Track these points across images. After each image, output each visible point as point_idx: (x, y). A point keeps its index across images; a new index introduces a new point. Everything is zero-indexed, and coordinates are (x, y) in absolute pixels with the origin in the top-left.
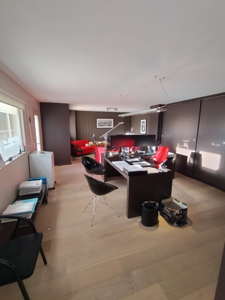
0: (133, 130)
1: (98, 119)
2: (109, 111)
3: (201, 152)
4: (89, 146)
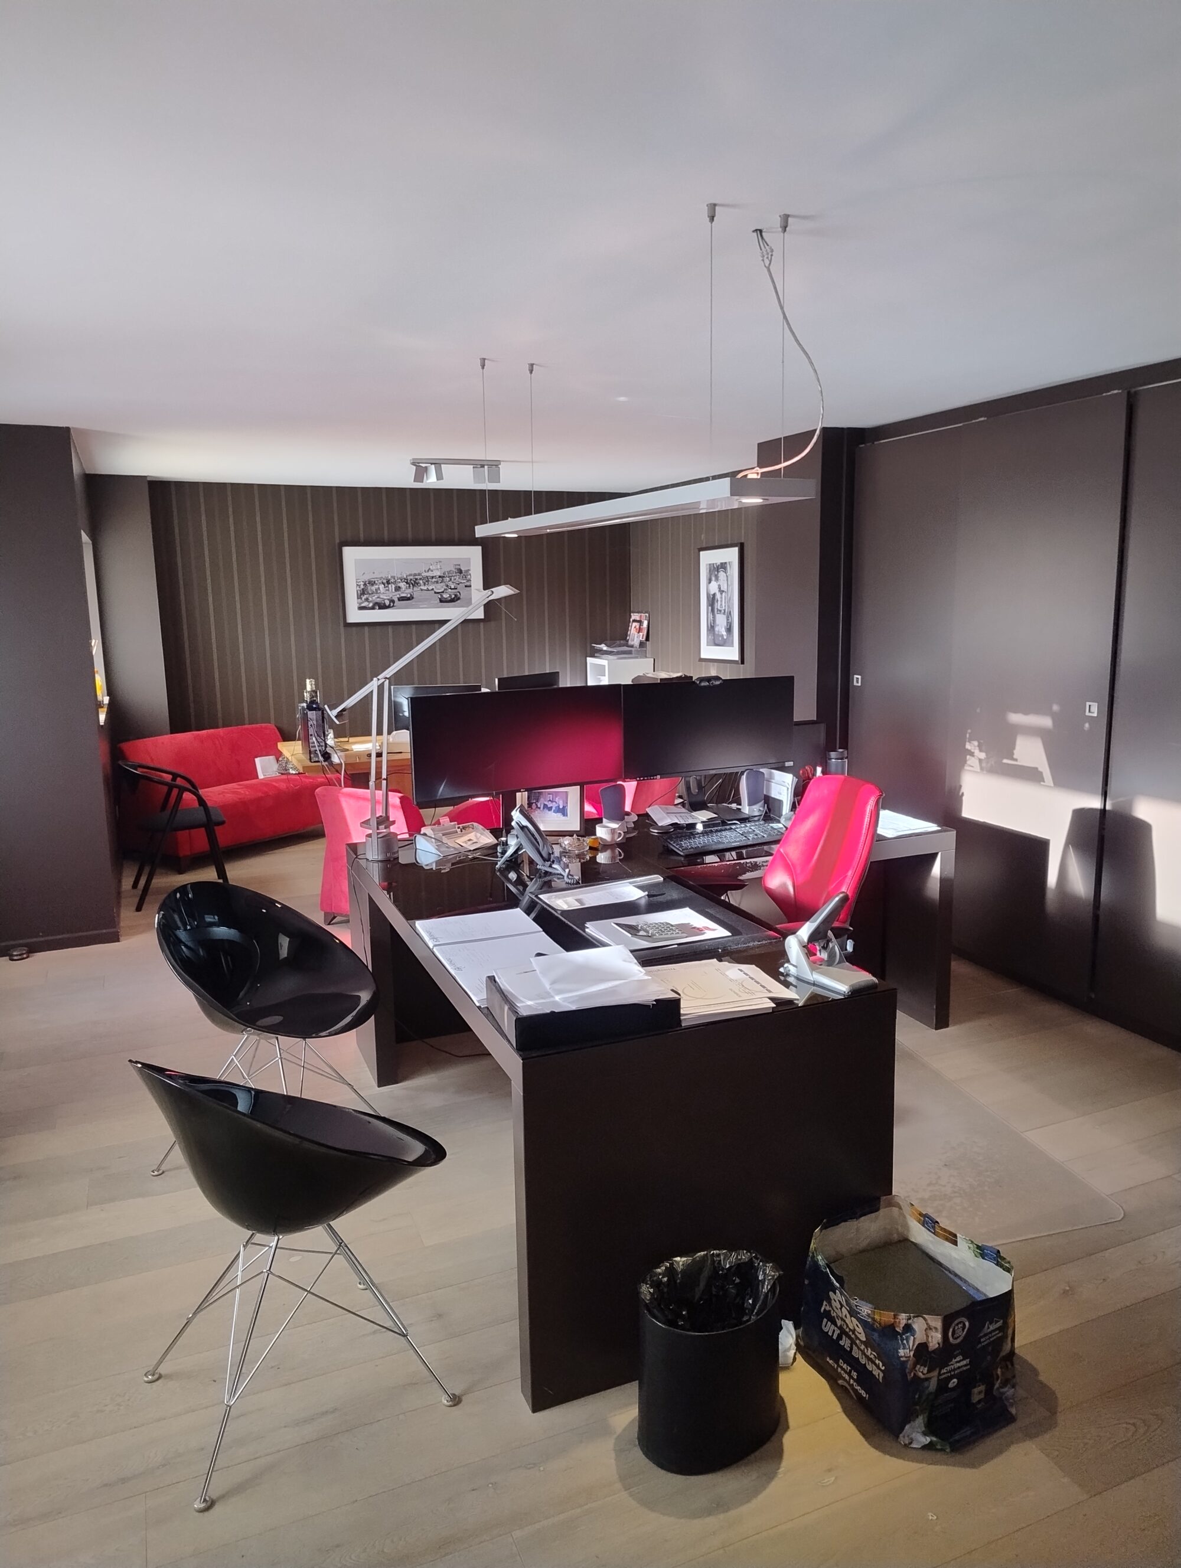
0: (642, 636)
1: (351, 554)
2: (431, 481)
3: (1144, 810)
4: (284, 773)
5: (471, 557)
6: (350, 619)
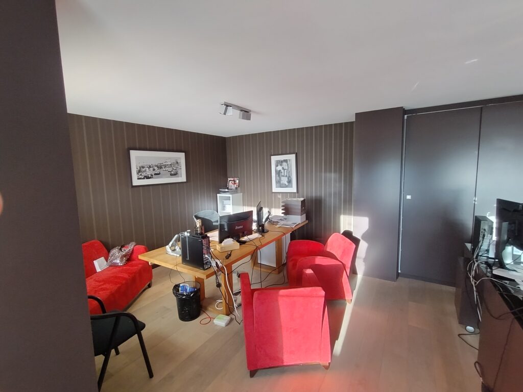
0: (236, 186)
1: (133, 154)
4: (114, 266)
5: (182, 156)
6: (134, 184)
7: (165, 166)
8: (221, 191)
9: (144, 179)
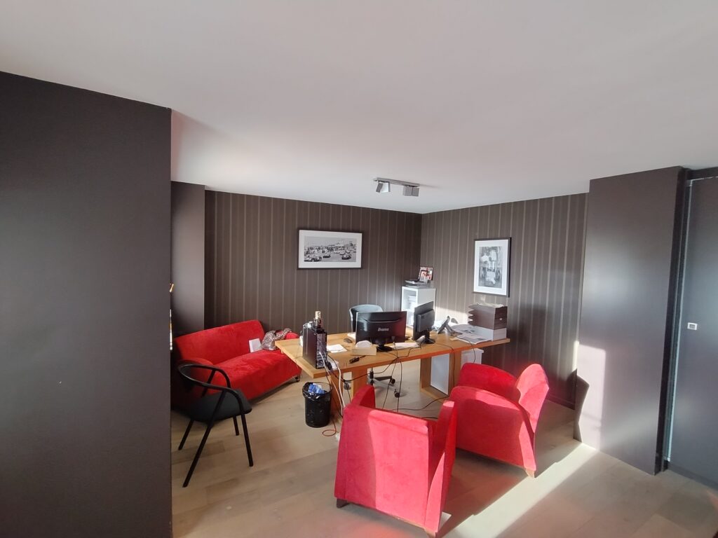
0: (429, 278)
4: (265, 349)
5: (357, 238)
6: (300, 266)
7: (337, 248)
8: (408, 284)
9: (311, 261)
